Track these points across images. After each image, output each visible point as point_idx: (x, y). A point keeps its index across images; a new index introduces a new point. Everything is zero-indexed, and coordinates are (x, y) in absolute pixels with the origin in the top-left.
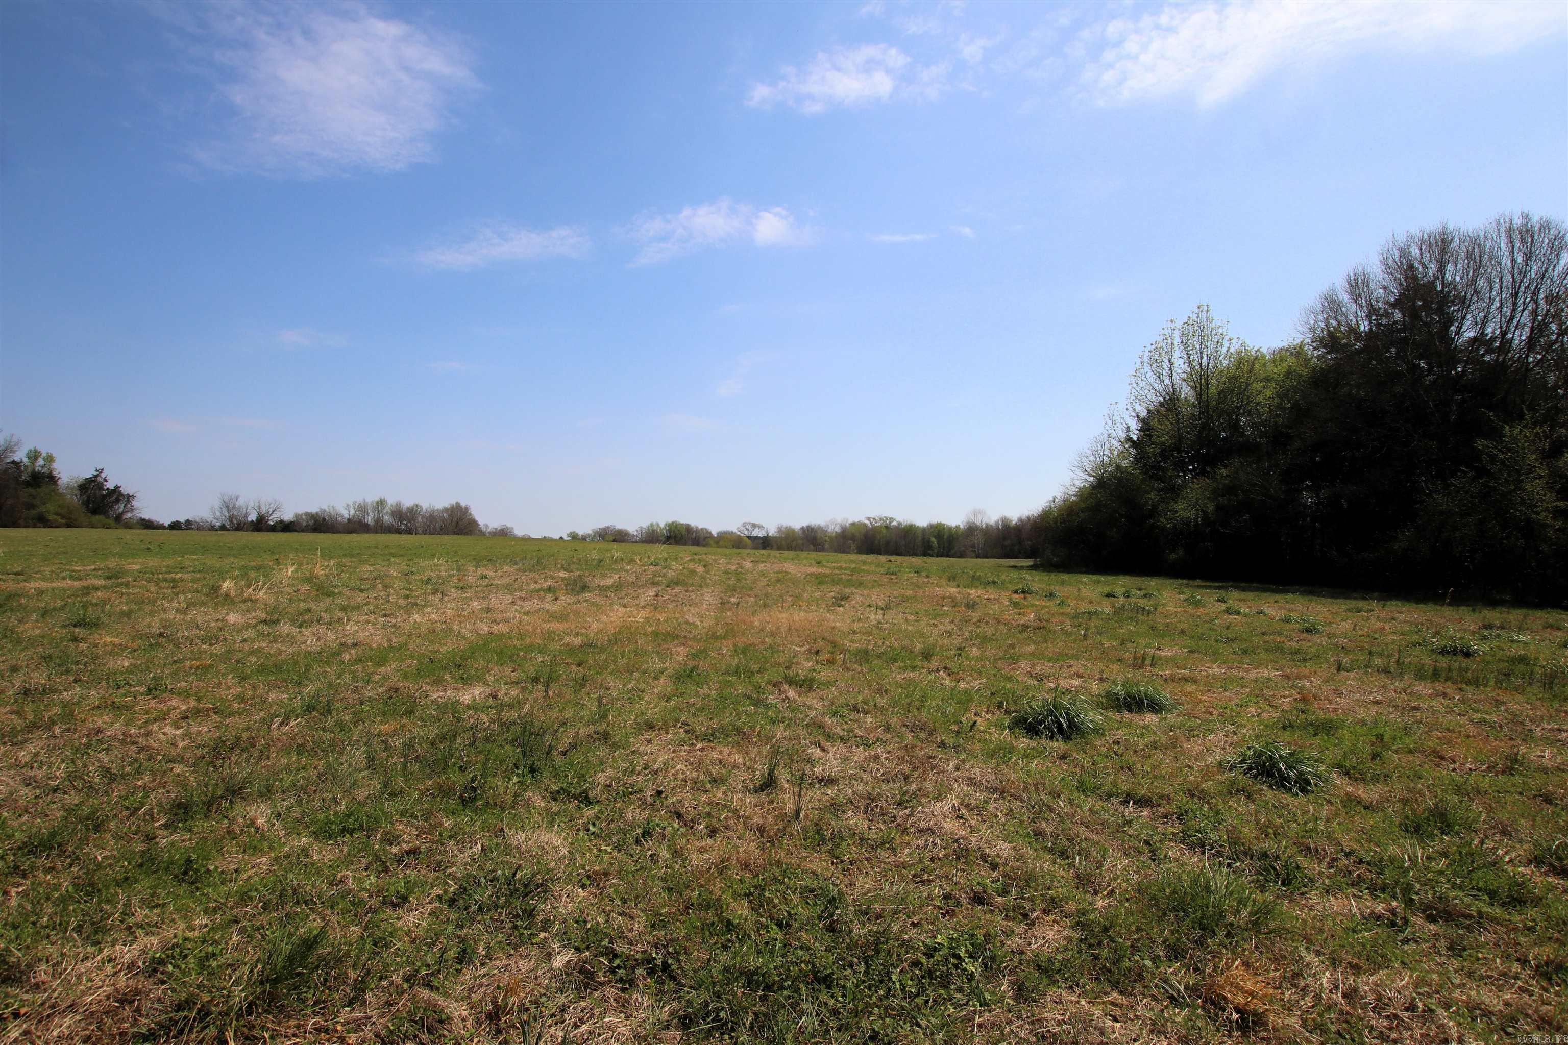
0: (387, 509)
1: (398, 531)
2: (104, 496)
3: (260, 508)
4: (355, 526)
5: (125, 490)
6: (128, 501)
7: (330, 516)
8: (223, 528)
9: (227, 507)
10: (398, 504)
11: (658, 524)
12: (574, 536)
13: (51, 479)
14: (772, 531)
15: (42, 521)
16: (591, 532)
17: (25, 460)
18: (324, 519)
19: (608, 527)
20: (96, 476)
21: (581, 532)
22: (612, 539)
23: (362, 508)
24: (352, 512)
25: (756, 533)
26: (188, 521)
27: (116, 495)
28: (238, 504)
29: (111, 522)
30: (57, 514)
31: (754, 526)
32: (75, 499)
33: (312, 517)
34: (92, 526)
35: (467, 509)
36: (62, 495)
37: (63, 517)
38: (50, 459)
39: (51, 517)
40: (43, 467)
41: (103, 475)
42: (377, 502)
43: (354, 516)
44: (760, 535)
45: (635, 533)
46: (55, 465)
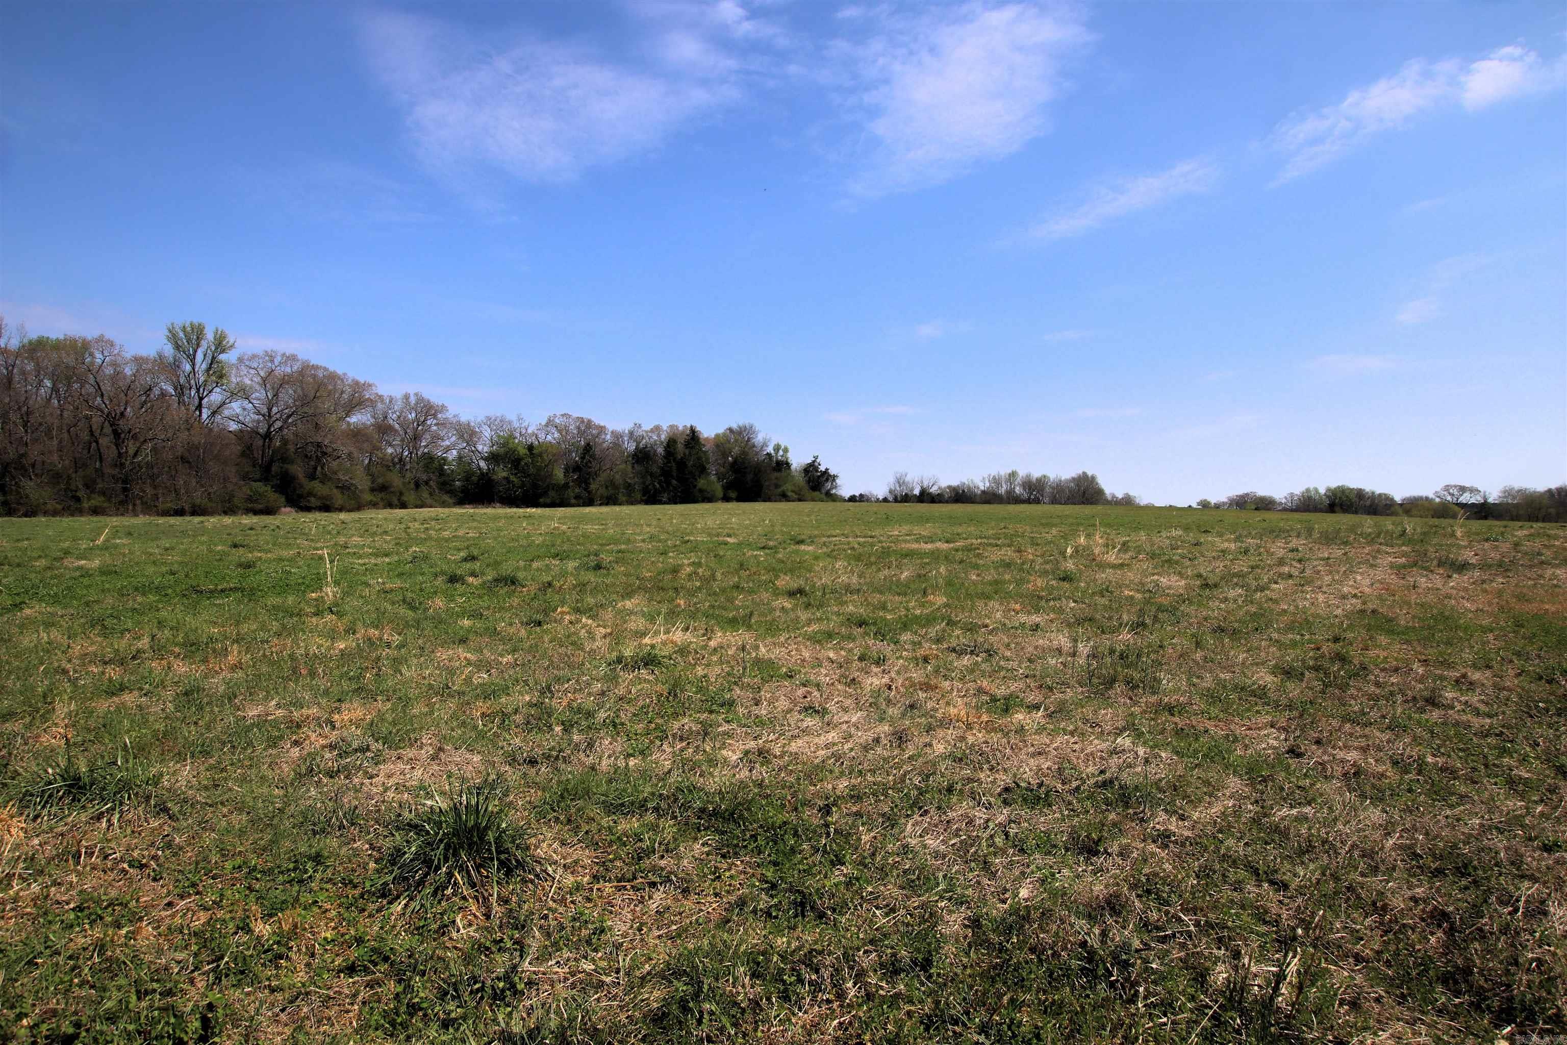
0: (1019, 480)
1: (1028, 501)
2: (819, 477)
3: (922, 482)
4: (989, 497)
5: (832, 472)
6: (834, 480)
7: (969, 488)
8: (885, 500)
9: (899, 482)
10: (1028, 476)
11: (1316, 490)
12: (1205, 505)
13: (788, 465)
14: (1494, 496)
15: (784, 497)
16: (1226, 500)
17: (772, 452)
18: (963, 491)
19: (1247, 495)
20: (814, 462)
21: (1213, 500)
22: (1253, 507)
23: (997, 481)
24: (987, 484)
25: (1466, 498)
26: (861, 495)
27: (827, 476)
28: (906, 480)
29: (823, 496)
30: (793, 491)
31: (1463, 489)
32: (800, 480)
33: (954, 489)
34: (813, 500)
35: (1093, 478)
36: (793, 477)
37: (796, 494)
38: (786, 450)
39: (789, 494)
40: (782, 456)
41: (818, 461)
42: (1010, 475)
43: (988, 488)
44: (1473, 501)
45: (1284, 501)
46: (789, 455)
